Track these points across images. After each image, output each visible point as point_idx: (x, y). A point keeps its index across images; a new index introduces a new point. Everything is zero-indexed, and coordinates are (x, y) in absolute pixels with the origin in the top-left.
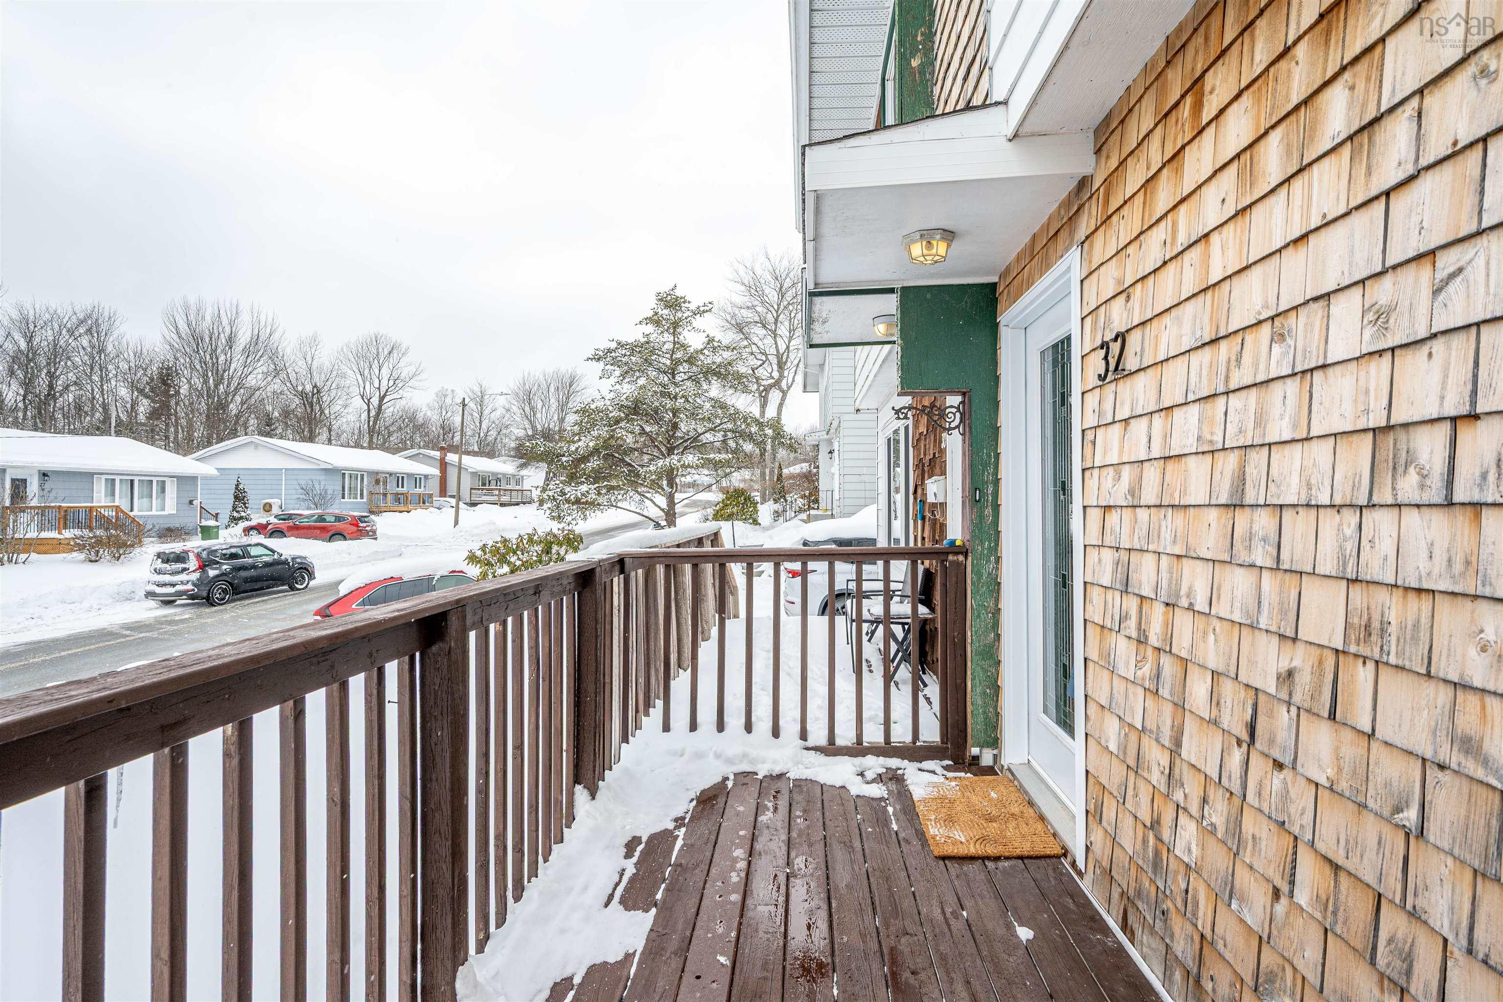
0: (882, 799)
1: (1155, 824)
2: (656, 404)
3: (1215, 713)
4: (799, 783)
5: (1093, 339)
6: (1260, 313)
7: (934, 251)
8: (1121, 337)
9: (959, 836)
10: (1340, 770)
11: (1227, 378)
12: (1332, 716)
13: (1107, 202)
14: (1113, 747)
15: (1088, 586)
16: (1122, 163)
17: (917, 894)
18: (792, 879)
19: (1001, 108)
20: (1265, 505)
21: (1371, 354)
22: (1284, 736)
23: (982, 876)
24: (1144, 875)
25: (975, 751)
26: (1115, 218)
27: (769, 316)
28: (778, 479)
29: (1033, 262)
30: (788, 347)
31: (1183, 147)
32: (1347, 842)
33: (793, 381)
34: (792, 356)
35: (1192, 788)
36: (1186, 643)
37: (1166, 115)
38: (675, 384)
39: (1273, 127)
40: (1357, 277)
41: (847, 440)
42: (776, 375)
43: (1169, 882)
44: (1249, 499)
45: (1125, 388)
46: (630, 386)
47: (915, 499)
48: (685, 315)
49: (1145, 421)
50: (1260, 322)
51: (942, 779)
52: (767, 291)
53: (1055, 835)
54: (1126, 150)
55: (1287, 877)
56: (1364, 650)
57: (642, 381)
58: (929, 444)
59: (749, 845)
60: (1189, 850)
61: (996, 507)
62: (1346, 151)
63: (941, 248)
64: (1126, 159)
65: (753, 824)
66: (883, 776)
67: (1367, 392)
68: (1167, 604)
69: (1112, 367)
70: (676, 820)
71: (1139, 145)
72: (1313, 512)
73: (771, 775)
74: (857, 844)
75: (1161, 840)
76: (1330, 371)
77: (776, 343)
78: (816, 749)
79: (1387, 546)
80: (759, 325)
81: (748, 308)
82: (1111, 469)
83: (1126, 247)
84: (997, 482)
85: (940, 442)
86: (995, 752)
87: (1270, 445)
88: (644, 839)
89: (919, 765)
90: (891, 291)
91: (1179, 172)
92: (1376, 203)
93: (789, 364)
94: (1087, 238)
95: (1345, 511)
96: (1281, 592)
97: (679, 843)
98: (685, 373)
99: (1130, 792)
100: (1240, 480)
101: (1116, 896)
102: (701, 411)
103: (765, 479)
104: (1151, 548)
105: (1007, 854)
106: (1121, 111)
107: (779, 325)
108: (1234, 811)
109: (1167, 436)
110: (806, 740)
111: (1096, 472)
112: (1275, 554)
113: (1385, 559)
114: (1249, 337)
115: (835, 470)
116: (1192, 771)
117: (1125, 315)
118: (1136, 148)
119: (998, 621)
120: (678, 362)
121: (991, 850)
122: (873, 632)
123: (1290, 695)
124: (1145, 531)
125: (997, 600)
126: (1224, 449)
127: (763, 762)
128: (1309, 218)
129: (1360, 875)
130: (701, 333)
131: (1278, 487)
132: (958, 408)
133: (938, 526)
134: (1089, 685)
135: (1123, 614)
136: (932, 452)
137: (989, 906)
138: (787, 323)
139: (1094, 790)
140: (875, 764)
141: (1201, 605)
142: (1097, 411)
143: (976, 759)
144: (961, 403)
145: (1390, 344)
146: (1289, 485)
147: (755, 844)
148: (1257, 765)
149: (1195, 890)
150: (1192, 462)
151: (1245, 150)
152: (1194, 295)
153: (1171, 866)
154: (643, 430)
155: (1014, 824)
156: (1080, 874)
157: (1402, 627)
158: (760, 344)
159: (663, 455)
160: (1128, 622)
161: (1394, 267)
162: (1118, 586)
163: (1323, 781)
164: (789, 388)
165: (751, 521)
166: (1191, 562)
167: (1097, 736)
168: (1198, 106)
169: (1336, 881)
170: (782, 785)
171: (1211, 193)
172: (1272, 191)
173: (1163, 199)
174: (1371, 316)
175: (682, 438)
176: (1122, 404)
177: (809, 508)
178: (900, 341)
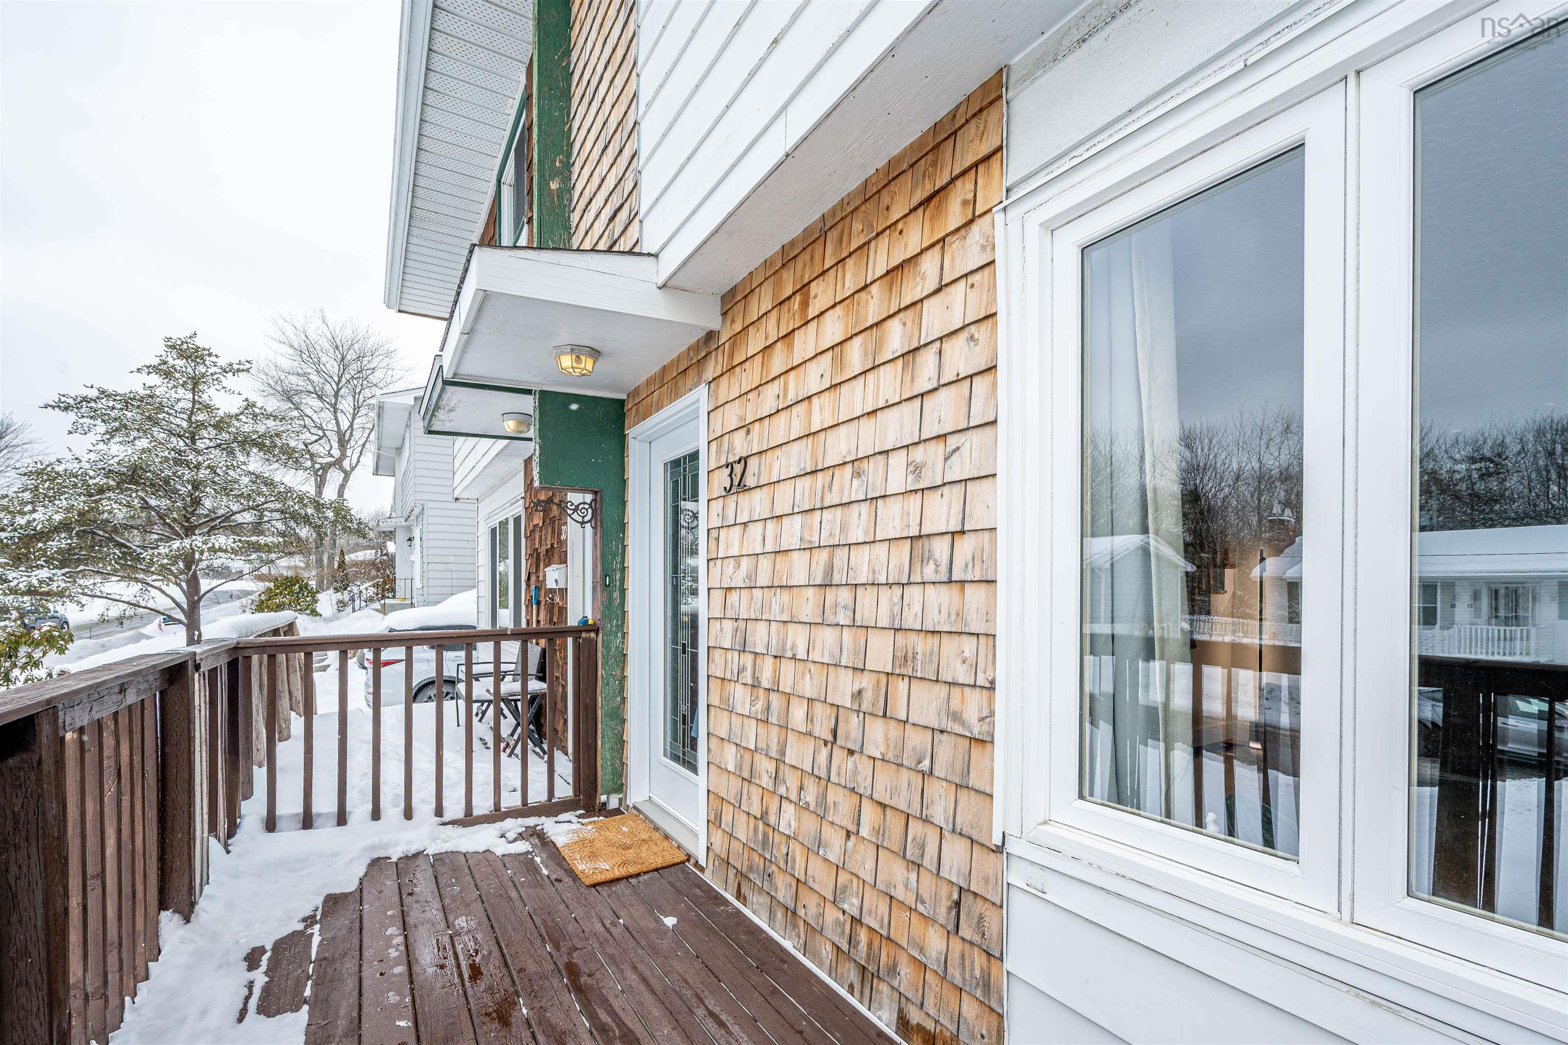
0: (528, 853)
1: (765, 814)
2: (167, 472)
3: (809, 726)
4: (440, 858)
5: (718, 458)
6: (845, 457)
7: (582, 365)
8: (744, 460)
9: (605, 866)
10: (888, 746)
11: (822, 498)
12: (885, 715)
13: (732, 355)
14: (731, 768)
15: (711, 650)
16: (745, 328)
17: (578, 918)
18: (455, 939)
19: (652, 259)
20: (847, 585)
21: (911, 491)
22: (855, 733)
23: (628, 891)
24: (755, 853)
25: (603, 798)
26: (738, 369)
27: (328, 388)
28: (340, 566)
29: (662, 389)
30: (351, 426)
31: (793, 330)
32: (891, 789)
33: (358, 461)
34: (357, 434)
35: (792, 780)
36: (790, 682)
37: (781, 303)
38: (198, 452)
39: (856, 334)
40: (906, 444)
41: (431, 528)
42: (336, 453)
43: (774, 852)
44: (836, 581)
45: (744, 499)
46: (122, 448)
47: (528, 585)
48: (211, 371)
49: (760, 524)
50: (845, 463)
51: (579, 826)
52: (324, 359)
53: (679, 847)
54: (749, 321)
55: (855, 823)
56: (903, 671)
57: (143, 443)
58: (546, 535)
59: (401, 922)
60: (790, 825)
61: (623, 591)
62: (900, 362)
63: (587, 363)
64: (748, 326)
65: (399, 903)
66: (524, 835)
67: (908, 514)
68: (776, 657)
69: (736, 482)
70: (304, 920)
71: (759, 319)
72: (876, 588)
73: (407, 856)
74: (513, 894)
75: (768, 825)
76: (887, 499)
77: (336, 419)
78: (453, 823)
79: (917, 608)
80: (314, 396)
81: (298, 375)
82: (732, 560)
83: (747, 393)
84: (623, 569)
85: (560, 534)
86: (620, 796)
87: (850, 545)
88: (269, 947)
89: (556, 819)
90: (529, 392)
91: (790, 347)
92: (916, 399)
93: (352, 443)
94: (714, 379)
95: (894, 587)
96: (855, 641)
97: (316, 940)
98: (210, 439)
99: (745, 797)
100: (830, 569)
101: (731, 875)
102: (237, 486)
103: (322, 566)
104: (764, 617)
105: (645, 870)
106: (743, 290)
107: (340, 399)
108: (821, 790)
109: (778, 537)
110: (442, 816)
111: (719, 562)
112: (852, 616)
113: (916, 615)
114: (837, 472)
115: (416, 556)
116: (792, 770)
117: (746, 445)
118: (757, 321)
119: (624, 687)
120: (202, 425)
121: (632, 870)
122: (484, 713)
123: (860, 706)
124: (759, 606)
125: (623, 669)
126: (820, 547)
127: (396, 846)
128: (877, 400)
129: (898, 807)
130: (235, 396)
131: (855, 572)
132: (590, 505)
133: (556, 610)
134: (711, 724)
135: (741, 668)
136: (549, 543)
137: (638, 911)
138: (350, 399)
139: (715, 803)
140: (514, 826)
141: (801, 655)
142: (721, 515)
143: (604, 804)
144: (593, 500)
145: (922, 487)
146: (861, 571)
147: (407, 919)
148: (838, 755)
149: (794, 851)
150: (796, 556)
151: (837, 345)
152: (799, 438)
153: (776, 841)
154: (147, 503)
155: (646, 847)
156: (702, 869)
157: (924, 655)
158: (315, 417)
159: (178, 535)
160: (745, 673)
161: (925, 441)
162: (737, 648)
163: (878, 756)
164: (353, 469)
165: (308, 612)
166: (794, 625)
167: (717, 762)
168: (805, 304)
169: (884, 815)
170: (420, 861)
171: (813, 369)
172: (855, 377)
173: (778, 363)
174: (911, 468)
175: (207, 516)
176: (742, 511)
177: (383, 597)
178: (538, 440)
